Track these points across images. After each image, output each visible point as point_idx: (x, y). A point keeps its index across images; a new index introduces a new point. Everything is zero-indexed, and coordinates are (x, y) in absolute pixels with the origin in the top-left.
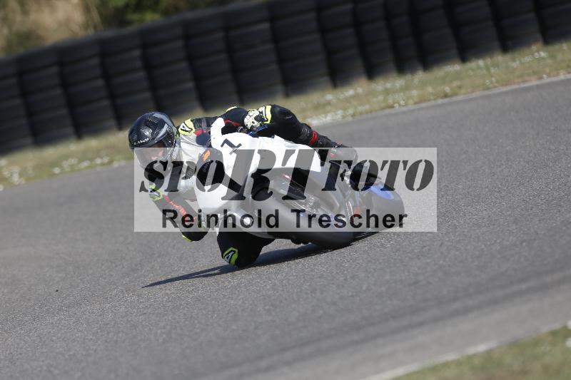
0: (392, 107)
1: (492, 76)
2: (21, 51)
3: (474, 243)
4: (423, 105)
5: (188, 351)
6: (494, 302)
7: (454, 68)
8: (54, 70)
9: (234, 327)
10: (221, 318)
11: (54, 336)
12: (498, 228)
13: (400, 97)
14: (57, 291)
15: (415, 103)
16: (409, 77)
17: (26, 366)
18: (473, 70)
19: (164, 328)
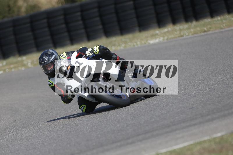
0: (183, 36)
1: (223, 23)
2: (32, 13)
3: (216, 92)
4: (196, 35)
5: (99, 135)
6: (225, 116)
7: (208, 20)
8: (45, 21)
9: (118, 126)
10: (113, 122)
11: (45, 129)
12: (226, 86)
13: (186, 32)
14: (46, 111)
15: (193, 34)
16: (190, 24)
17: (33, 141)
18: (216, 21)
19: (90, 126)
